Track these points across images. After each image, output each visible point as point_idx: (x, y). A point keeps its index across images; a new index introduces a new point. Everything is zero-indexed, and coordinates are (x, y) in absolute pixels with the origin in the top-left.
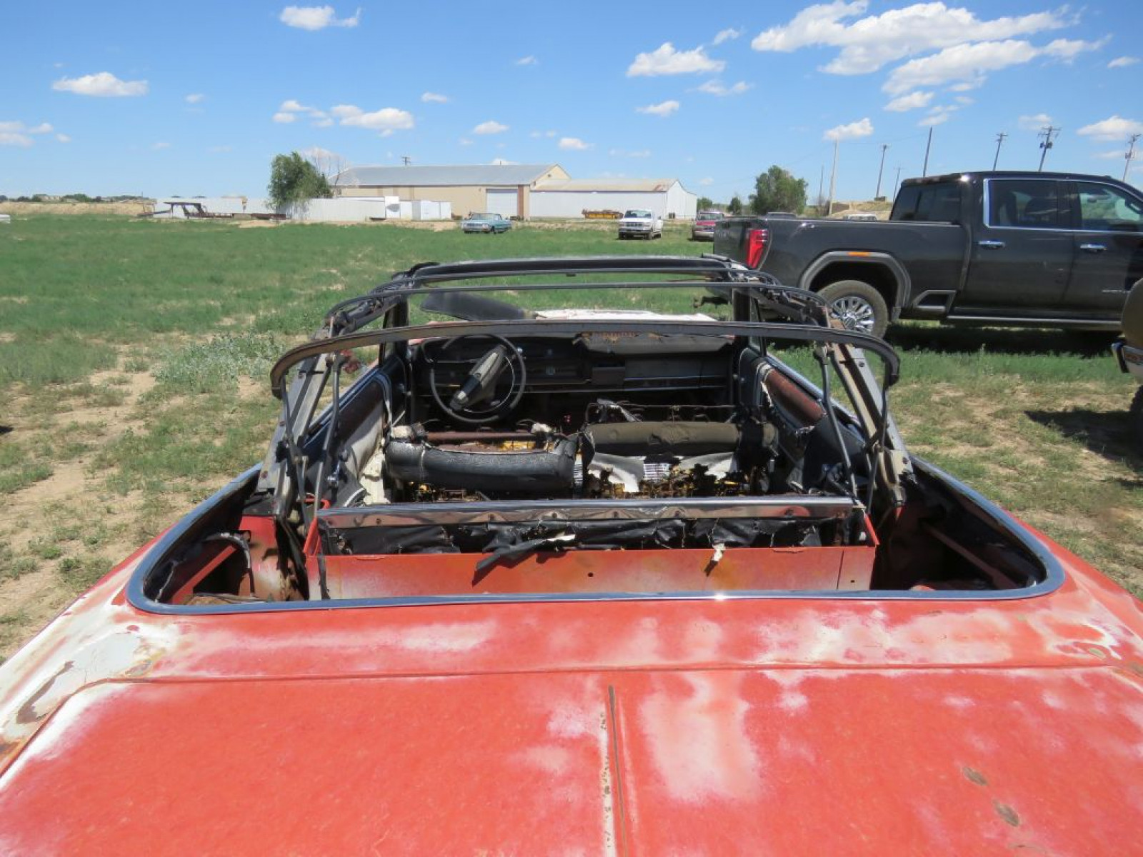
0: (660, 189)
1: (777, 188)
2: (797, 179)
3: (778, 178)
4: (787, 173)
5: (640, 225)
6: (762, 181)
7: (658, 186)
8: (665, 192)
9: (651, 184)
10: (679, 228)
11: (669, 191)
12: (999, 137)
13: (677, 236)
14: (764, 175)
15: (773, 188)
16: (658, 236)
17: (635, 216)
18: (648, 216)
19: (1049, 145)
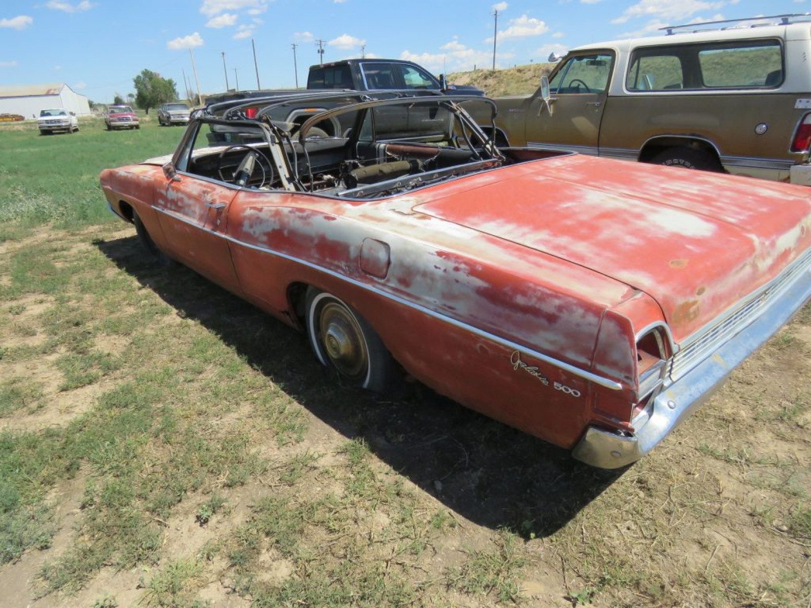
0: (52, 92)
1: (153, 87)
2: (166, 79)
3: (151, 79)
4: (159, 74)
5: (59, 121)
6: (138, 82)
7: (49, 90)
8: (58, 95)
9: (42, 89)
10: (91, 122)
11: (61, 94)
12: (293, 46)
13: (91, 129)
14: (139, 77)
15: (149, 87)
16: (76, 130)
17: (49, 114)
18: (62, 113)
19: (322, 52)
